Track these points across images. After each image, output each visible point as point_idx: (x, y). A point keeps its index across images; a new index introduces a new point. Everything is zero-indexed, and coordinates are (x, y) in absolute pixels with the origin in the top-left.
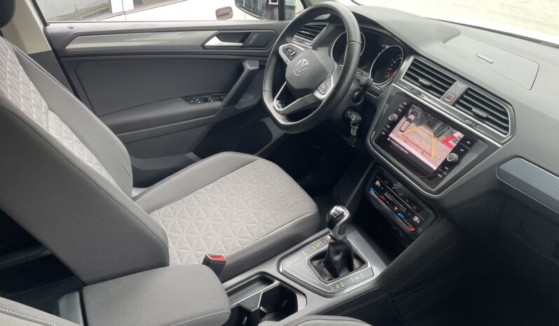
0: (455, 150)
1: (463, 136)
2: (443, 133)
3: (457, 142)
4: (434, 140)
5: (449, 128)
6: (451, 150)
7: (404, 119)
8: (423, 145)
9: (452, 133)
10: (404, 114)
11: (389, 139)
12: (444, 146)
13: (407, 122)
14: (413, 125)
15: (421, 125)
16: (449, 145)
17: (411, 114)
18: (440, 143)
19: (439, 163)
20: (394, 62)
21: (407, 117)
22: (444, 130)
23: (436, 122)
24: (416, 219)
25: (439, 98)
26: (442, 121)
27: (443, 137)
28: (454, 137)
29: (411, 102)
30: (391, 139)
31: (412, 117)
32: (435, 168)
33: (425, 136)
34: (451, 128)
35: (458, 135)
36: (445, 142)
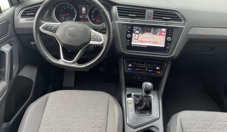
0: (167, 36)
1: (166, 29)
2: (157, 32)
3: (165, 33)
4: (155, 36)
5: (158, 29)
6: (165, 37)
7: (134, 35)
8: (151, 40)
9: (161, 30)
10: (132, 32)
11: (133, 45)
12: (161, 37)
13: (136, 35)
14: (140, 35)
15: (144, 33)
16: (163, 35)
17: (136, 31)
18: (158, 36)
19: (164, 43)
20: (93, 12)
21: (134, 33)
22: (156, 31)
23: (150, 29)
24: (157, 68)
25: (144, 19)
26: (153, 28)
27: (158, 33)
28: (163, 31)
29: (132, 26)
30: (134, 45)
31: (137, 32)
32: (164, 46)
33: (150, 36)
34: (159, 29)
35: (163, 30)
36: (160, 34)
